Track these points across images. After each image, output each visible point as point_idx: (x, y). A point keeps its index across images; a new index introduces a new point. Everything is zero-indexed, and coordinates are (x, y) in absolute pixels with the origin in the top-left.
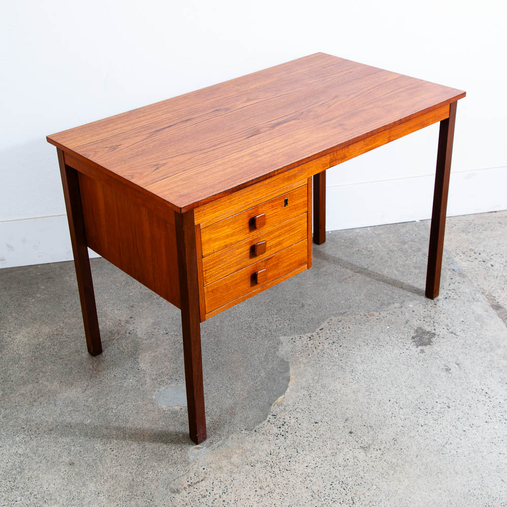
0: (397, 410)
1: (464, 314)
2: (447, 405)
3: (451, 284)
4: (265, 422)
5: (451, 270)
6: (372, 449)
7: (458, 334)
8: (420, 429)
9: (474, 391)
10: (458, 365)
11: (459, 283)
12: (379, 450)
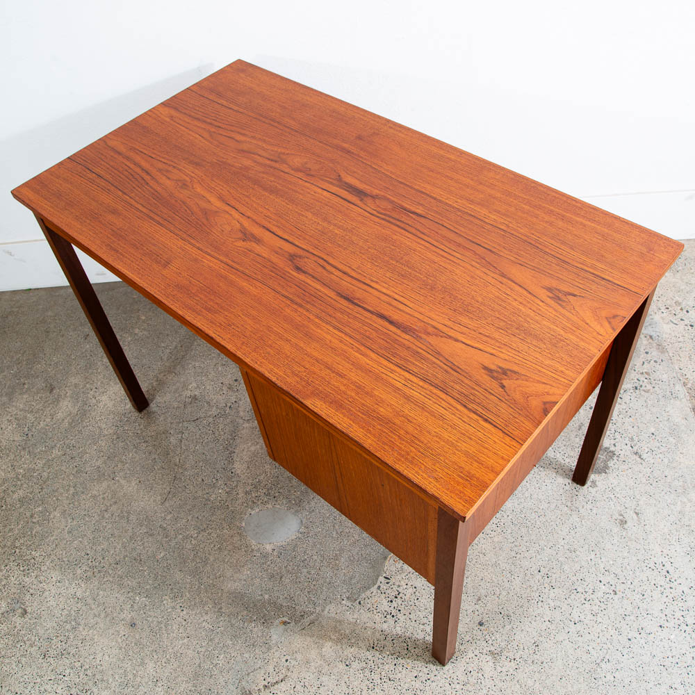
0: (547, 590)
1: (657, 420)
2: (613, 588)
3: (646, 363)
4: (374, 589)
5: (648, 337)
6: (503, 658)
7: (644, 456)
8: (573, 628)
9: (652, 565)
10: (637, 514)
11: (656, 362)
12: (513, 661)
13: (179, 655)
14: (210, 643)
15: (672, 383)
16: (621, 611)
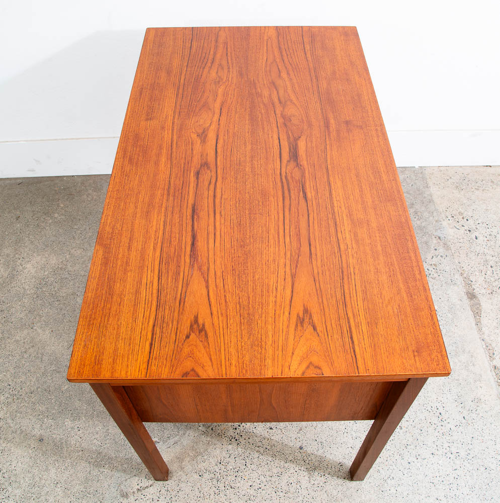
5: (438, 238)
6: (316, 474)
11: (442, 256)
12: (323, 476)
13: (75, 464)
14: (99, 456)
15: (452, 273)
16: (404, 442)
